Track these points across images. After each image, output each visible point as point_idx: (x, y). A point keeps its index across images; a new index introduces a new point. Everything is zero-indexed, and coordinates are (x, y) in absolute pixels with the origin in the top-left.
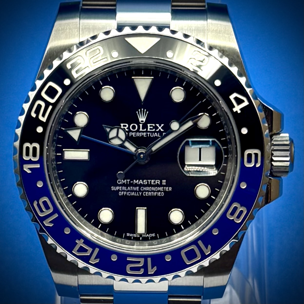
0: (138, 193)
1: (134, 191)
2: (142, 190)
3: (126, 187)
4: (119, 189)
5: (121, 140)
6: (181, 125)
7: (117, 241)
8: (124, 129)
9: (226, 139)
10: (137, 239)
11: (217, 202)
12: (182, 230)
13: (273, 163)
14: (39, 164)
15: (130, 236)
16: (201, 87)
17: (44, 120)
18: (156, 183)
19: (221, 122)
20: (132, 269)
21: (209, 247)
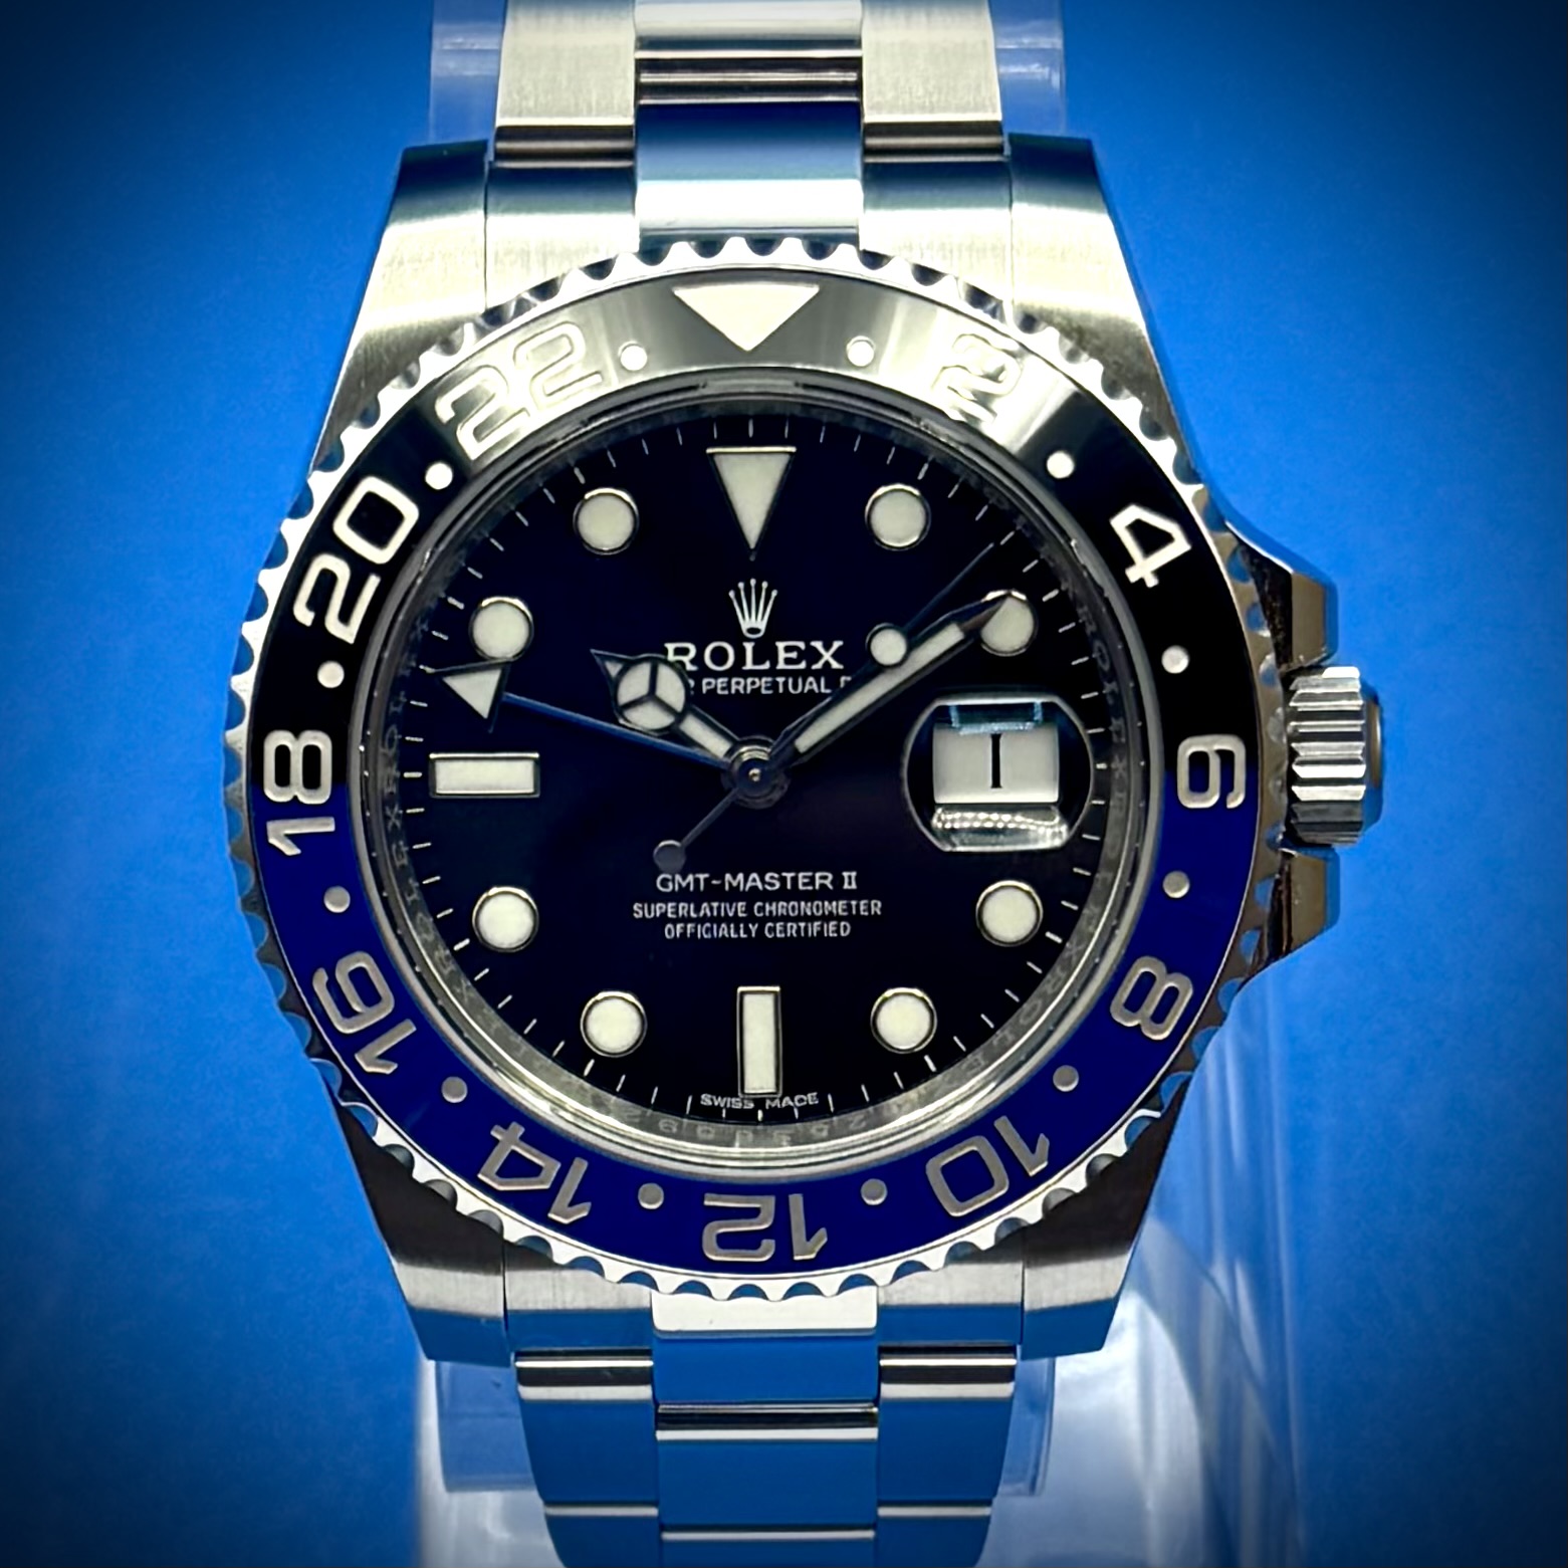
0: (742, 926)
1: (727, 920)
2: (761, 915)
3: (692, 906)
4: (663, 910)
5: (668, 708)
6: (913, 643)
7: (662, 1125)
8: (682, 664)
9: (1102, 697)
10: (743, 1117)
11: (1070, 958)
12: (927, 1075)
13: (1295, 789)
14: (332, 820)
15: (716, 1104)
16: (990, 485)
17: (348, 633)
18: (818, 882)
19: (1080, 627)
20: (725, 1241)
21: (1043, 1143)
